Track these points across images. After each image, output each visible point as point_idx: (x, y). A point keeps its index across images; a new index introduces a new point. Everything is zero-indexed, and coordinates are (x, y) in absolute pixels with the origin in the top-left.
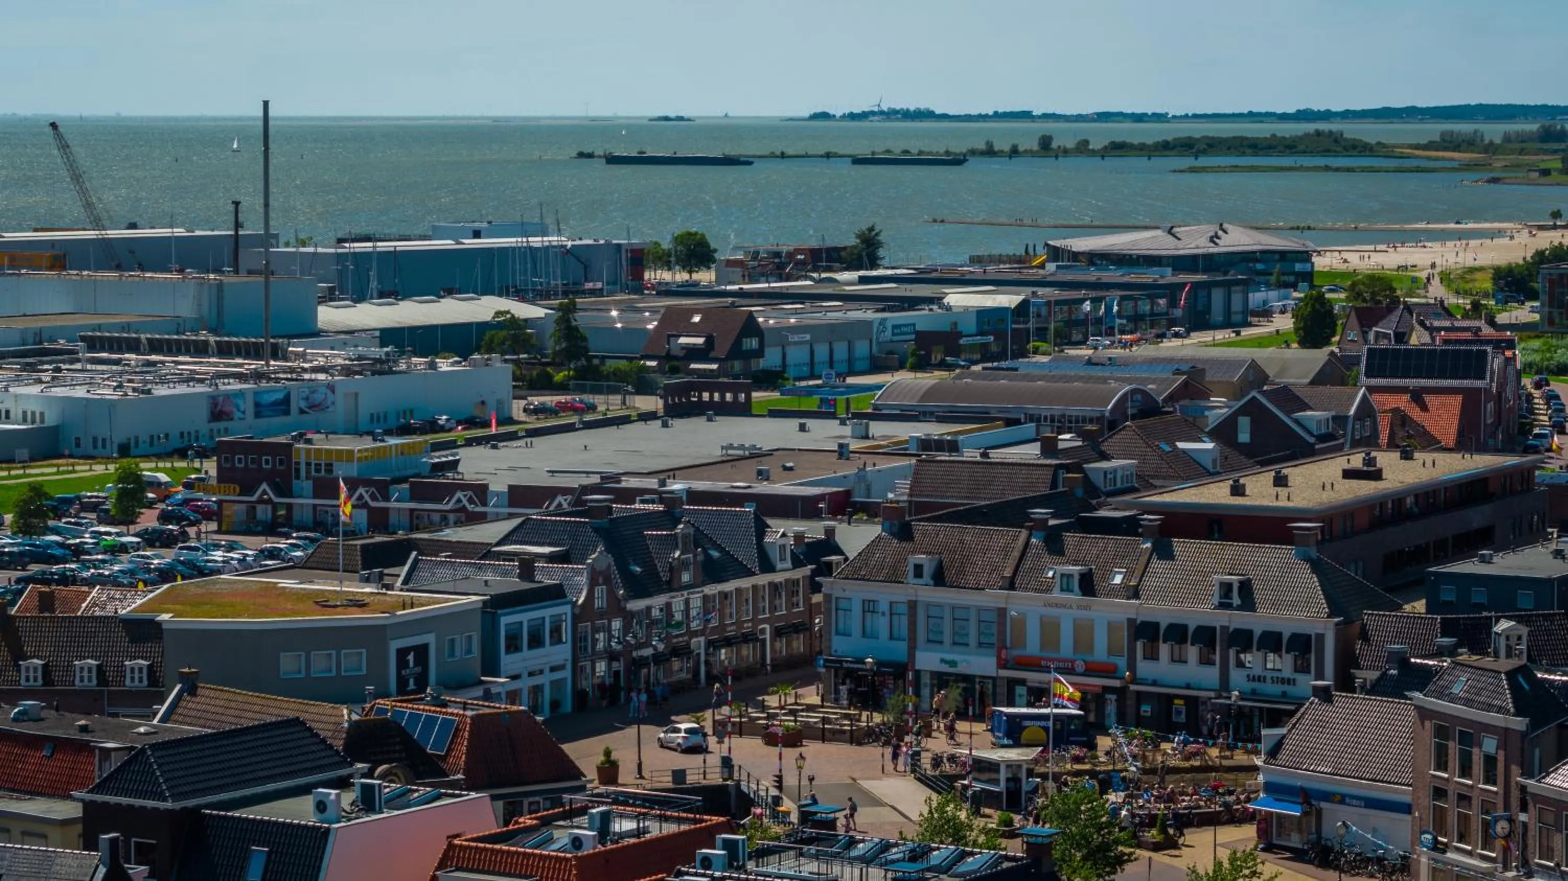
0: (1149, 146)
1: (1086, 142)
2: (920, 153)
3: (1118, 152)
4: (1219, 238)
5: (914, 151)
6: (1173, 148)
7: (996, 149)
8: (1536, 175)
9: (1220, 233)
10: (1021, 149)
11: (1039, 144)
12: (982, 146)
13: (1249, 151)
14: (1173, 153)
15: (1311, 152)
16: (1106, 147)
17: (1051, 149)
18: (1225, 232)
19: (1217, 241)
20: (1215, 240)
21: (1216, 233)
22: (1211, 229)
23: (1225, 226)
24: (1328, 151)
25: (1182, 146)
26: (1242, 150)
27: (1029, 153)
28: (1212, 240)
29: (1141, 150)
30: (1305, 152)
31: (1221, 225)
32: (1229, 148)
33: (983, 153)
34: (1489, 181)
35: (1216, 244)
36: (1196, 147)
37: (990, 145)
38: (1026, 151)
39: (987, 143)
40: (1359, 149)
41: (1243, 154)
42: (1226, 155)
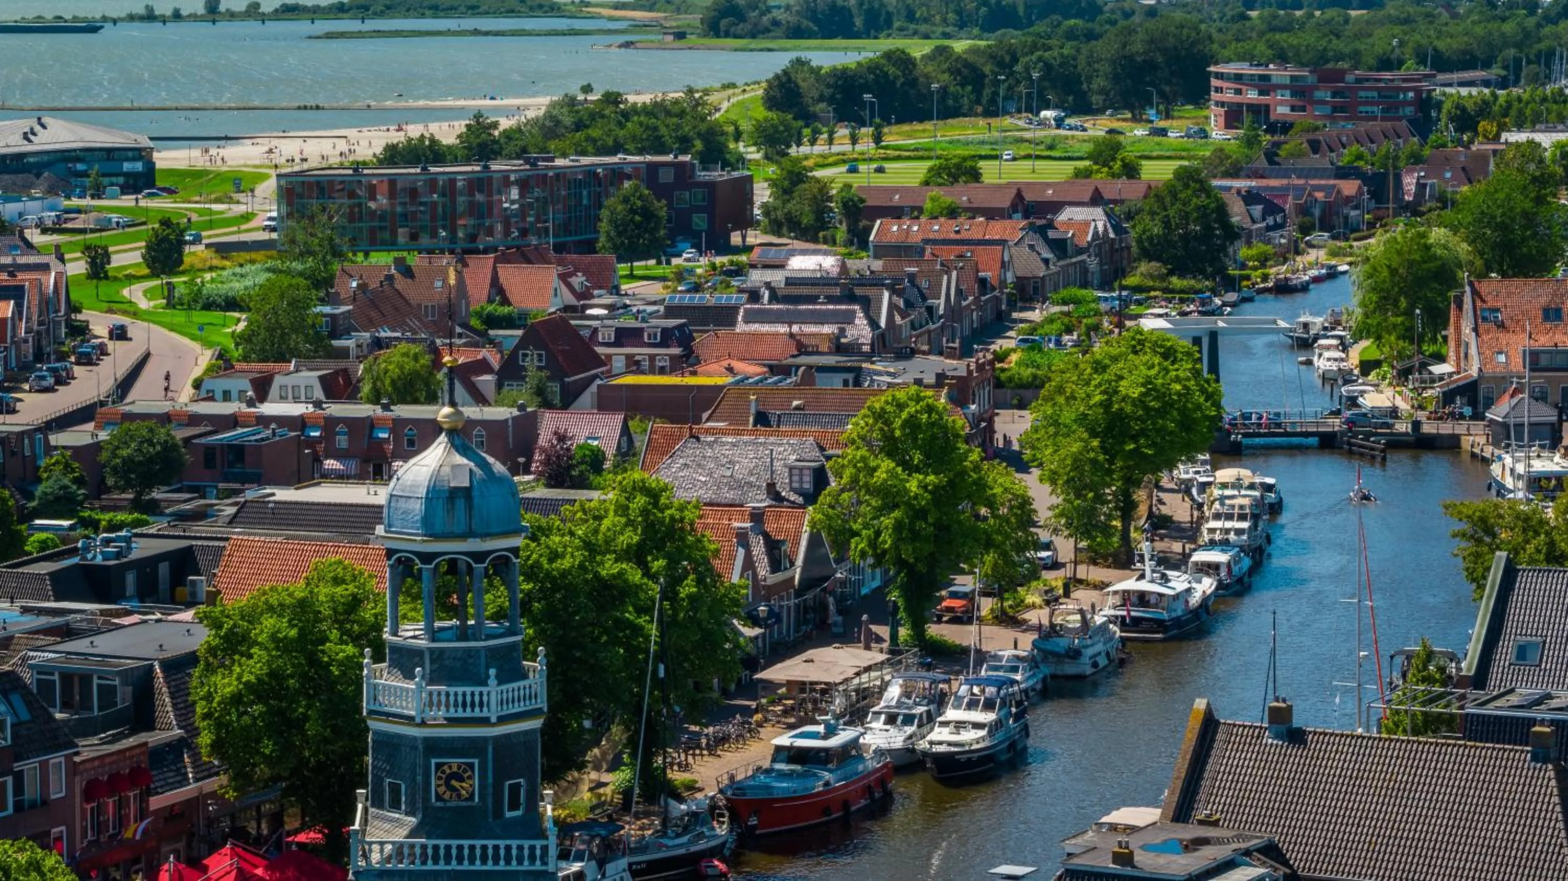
0: (324, 8)
1: (257, 6)
2: (75, 18)
3: (289, 14)
4: (34, 134)
5: (68, 17)
6: (348, 11)
7: (157, 13)
8: (670, 38)
9: (38, 128)
10: (184, 13)
11: (206, 8)
12: (141, 11)
13: (427, 12)
14: (345, 15)
15: (494, 13)
16: (276, 10)
17: (219, 13)
18: (44, 127)
19: (32, 137)
20: (30, 136)
21: (32, 129)
22: (26, 124)
23: (45, 120)
24: (513, 11)
25: (358, 8)
26: (422, 11)
27: (194, 17)
28: (26, 137)
29: (315, 12)
30: (488, 13)
31: (39, 119)
32: (408, 10)
33: (142, 18)
34: (620, 46)
35: (29, 141)
36: (372, 9)
37: (149, 9)
38: (190, 16)
39: (147, 7)
40: (546, 9)
41: (423, 16)
42: (405, 17)
